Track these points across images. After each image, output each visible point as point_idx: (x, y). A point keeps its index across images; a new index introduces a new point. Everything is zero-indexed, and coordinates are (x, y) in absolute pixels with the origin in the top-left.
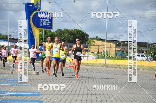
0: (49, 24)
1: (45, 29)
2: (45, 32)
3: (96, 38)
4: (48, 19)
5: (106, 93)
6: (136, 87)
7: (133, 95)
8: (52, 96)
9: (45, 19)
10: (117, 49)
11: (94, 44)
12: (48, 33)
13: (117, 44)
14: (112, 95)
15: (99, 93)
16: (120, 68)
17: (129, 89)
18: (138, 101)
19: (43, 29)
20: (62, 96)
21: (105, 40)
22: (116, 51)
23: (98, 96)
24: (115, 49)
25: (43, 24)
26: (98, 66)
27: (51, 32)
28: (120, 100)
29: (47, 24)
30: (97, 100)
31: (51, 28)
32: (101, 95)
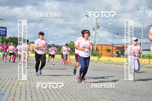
0: (4, 34)
1: (2, 37)
2: (2, 38)
4: (4, 31)
7: (52, 72)
8: (6, 74)
9: (2, 31)
12: (4, 39)
19: (1, 37)
20: (12, 74)
23: (33, 73)
25: (1, 34)
26: (32, 58)
27: (5, 38)
29: (3, 34)
31: (6, 36)
32: (34, 73)
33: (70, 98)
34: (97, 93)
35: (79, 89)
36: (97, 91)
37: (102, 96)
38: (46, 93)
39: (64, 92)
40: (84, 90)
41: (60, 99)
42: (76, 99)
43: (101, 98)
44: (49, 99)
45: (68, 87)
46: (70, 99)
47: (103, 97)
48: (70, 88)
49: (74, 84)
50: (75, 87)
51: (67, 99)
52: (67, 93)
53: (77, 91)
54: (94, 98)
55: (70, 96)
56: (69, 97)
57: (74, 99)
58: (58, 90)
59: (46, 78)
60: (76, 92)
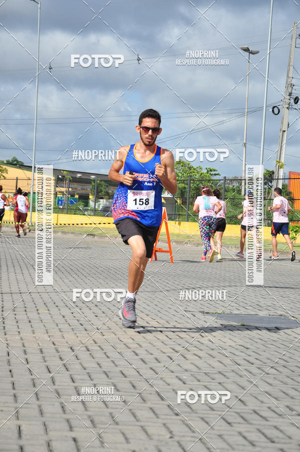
3: (12, 161)
5: (26, 290)
6: (93, 276)
10: (58, 189)
11: (4, 176)
13: (60, 177)
14: (40, 295)
15: (11, 291)
16: (64, 233)
17: (80, 280)
18: (95, 308)
21: (31, 167)
22: (56, 194)
24: (55, 189)
28: (57, 306)
30: (3, 308)
33: (151, 409)
34: (268, 388)
35: (195, 369)
36: (271, 381)
37: (288, 402)
38: (54, 383)
39: (131, 383)
40: (214, 376)
41: (111, 414)
42: (177, 415)
43: (282, 409)
44: (64, 411)
45: (147, 358)
46: (153, 411)
47: (291, 410)
48: (155, 365)
49: (178, 348)
50: (176, 362)
51: (138, 413)
52: (143, 386)
53: (184, 377)
54: (255, 412)
55: (154, 401)
56: (149, 404)
57: (170, 412)
58: (105, 373)
59: (63, 320)
60: (181, 383)
